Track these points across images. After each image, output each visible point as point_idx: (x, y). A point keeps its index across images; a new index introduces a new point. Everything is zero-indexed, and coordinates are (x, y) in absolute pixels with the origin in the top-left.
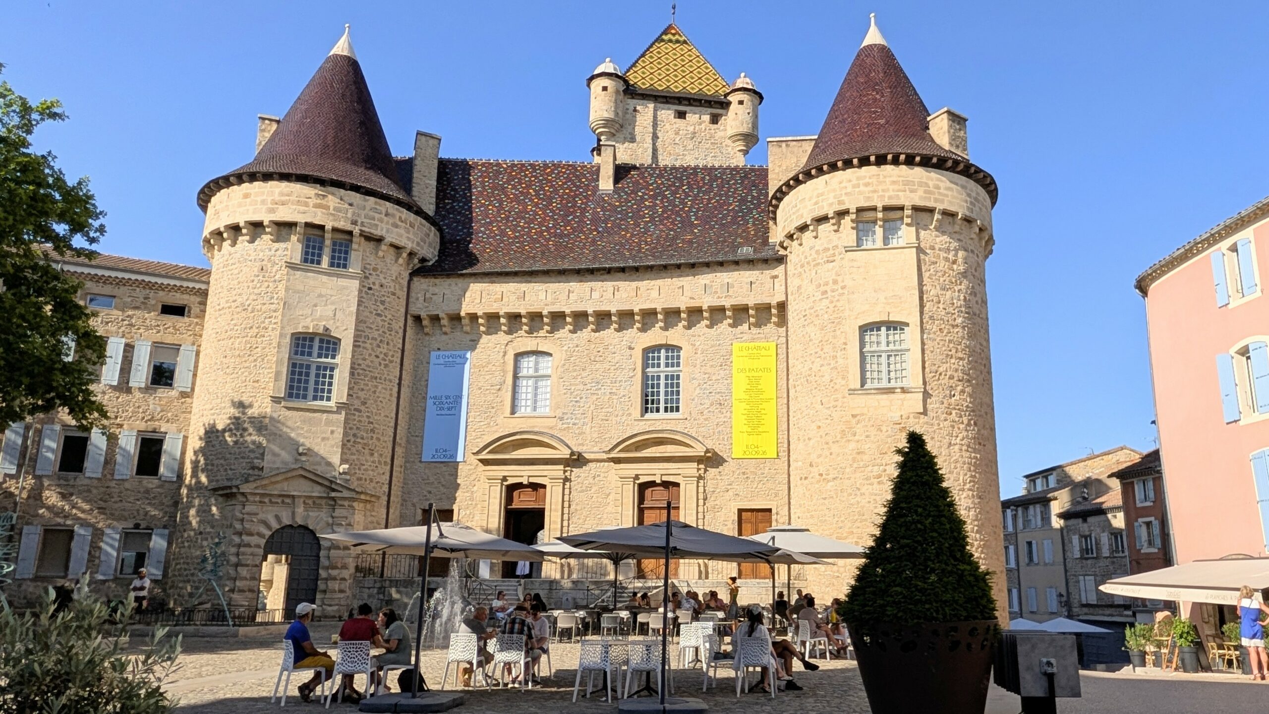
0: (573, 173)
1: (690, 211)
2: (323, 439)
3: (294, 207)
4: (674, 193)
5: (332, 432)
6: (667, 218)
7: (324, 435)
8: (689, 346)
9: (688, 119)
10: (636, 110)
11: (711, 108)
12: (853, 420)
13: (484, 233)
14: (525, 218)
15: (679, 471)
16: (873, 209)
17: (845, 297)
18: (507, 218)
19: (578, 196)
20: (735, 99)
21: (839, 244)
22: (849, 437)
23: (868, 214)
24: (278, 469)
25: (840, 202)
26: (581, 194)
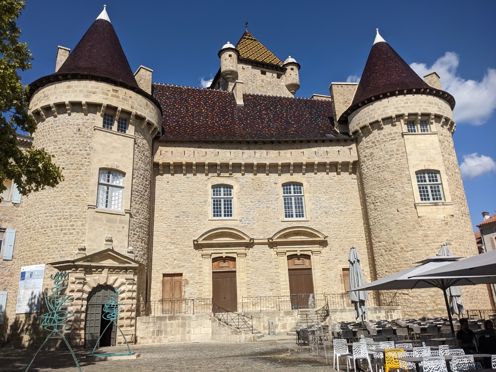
0: (221, 95)
1: (287, 117)
2: (118, 231)
3: (101, 95)
4: (275, 108)
5: (123, 227)
6: (277, 119)
7: (119, 229)
8: (306, 183)
9: (267, 75)
10: (243, 69)
11: (277, 70)
12: (420, 219)
13: (182, 122)
14: (202, 116)
15: (310, 249)
16: (416, 115)
17: (405, 157)
18: (193, 115)
19: (227, 107)
20: (289, 68)
21: (398, 131)
22: (418, 228)
23: (414, 117)
24: (94, 249)
25: (398, 111)
26: (228, 106)
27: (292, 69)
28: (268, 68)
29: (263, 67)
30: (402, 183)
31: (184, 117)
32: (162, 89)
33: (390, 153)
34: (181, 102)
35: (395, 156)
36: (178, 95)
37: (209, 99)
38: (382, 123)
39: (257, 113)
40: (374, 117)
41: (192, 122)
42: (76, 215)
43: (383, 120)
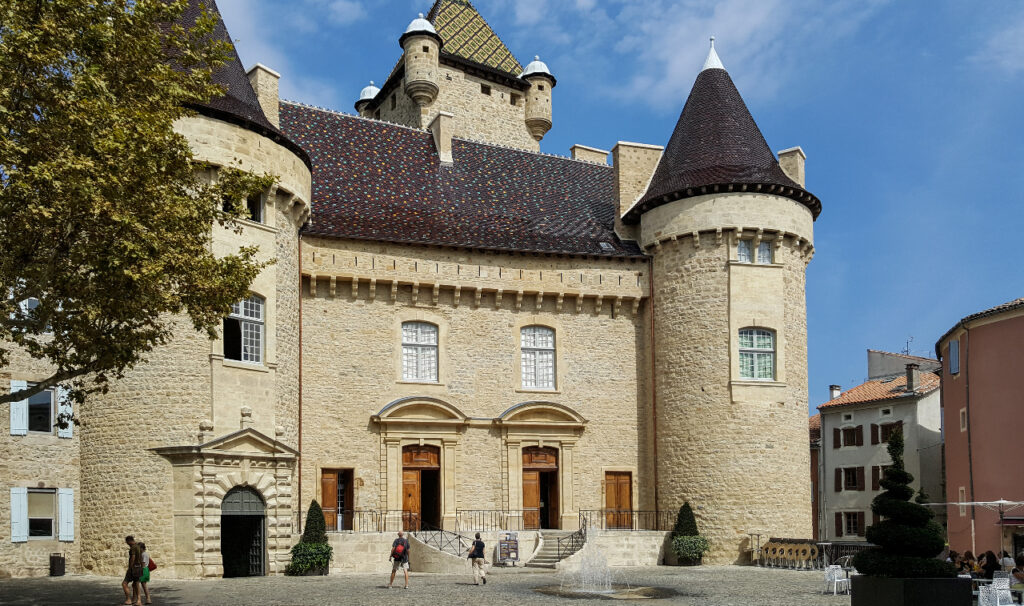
0: (409, 138)
1: (531, 197)
2: (260, 399)
3: (218, 148)
4: (510, 176)
5: (267, 393)
6: (515, 201)
7: (260, 396)
8: (562, 329)
9: (492, 95)
10: (449, 78)
11: (512, 87)
12: (733, 406)
13: (342, 193)
14: (378, 182)
15: (559, 439)
16: (755, 231)
17: (726, 303)
18: (360, 178)
19: (421, 165)
20: (535, 84)
21: (721, 256)
22: (729, 419)
23: (750, 235)
24: (226, 429)
25: (728, 221)
26: (425, 163)
27: (541, 88)
28: (494, 81)
29: (486, 78)
30: (716, 346)
31: (344, 182)
32: (297, 115)
33: (702, 294)
34: (335, 146)
35: (712, 299)
36: (328, 131)
37: (389, 144)
38: (698, 238)
39: (477, 183)
40: (686, 227)
41: (362, 196)
42: (190, 371)
43: (701, 233)
